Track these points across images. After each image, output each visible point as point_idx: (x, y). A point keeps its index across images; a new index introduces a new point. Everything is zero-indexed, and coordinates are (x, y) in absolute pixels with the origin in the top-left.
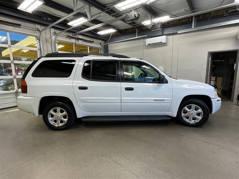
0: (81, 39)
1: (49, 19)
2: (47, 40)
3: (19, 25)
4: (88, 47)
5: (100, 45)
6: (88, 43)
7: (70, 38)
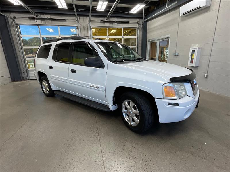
0: (114, 22)
1: (83, 9)
2: (84, 28)
3: (64, 20)
4: (123, 29)
5: (138, 25)
6: (124, 25)
7: (103, 23)
